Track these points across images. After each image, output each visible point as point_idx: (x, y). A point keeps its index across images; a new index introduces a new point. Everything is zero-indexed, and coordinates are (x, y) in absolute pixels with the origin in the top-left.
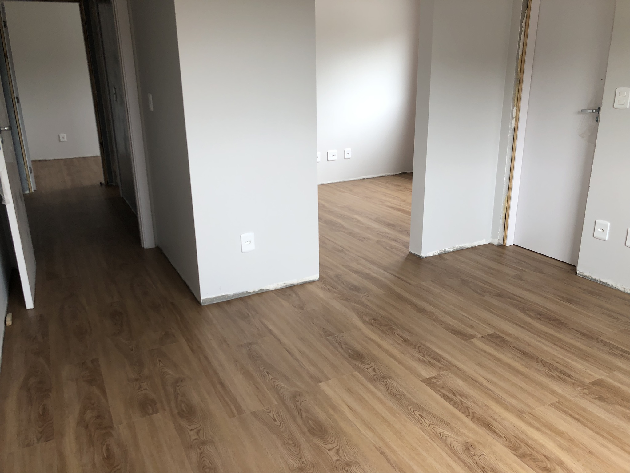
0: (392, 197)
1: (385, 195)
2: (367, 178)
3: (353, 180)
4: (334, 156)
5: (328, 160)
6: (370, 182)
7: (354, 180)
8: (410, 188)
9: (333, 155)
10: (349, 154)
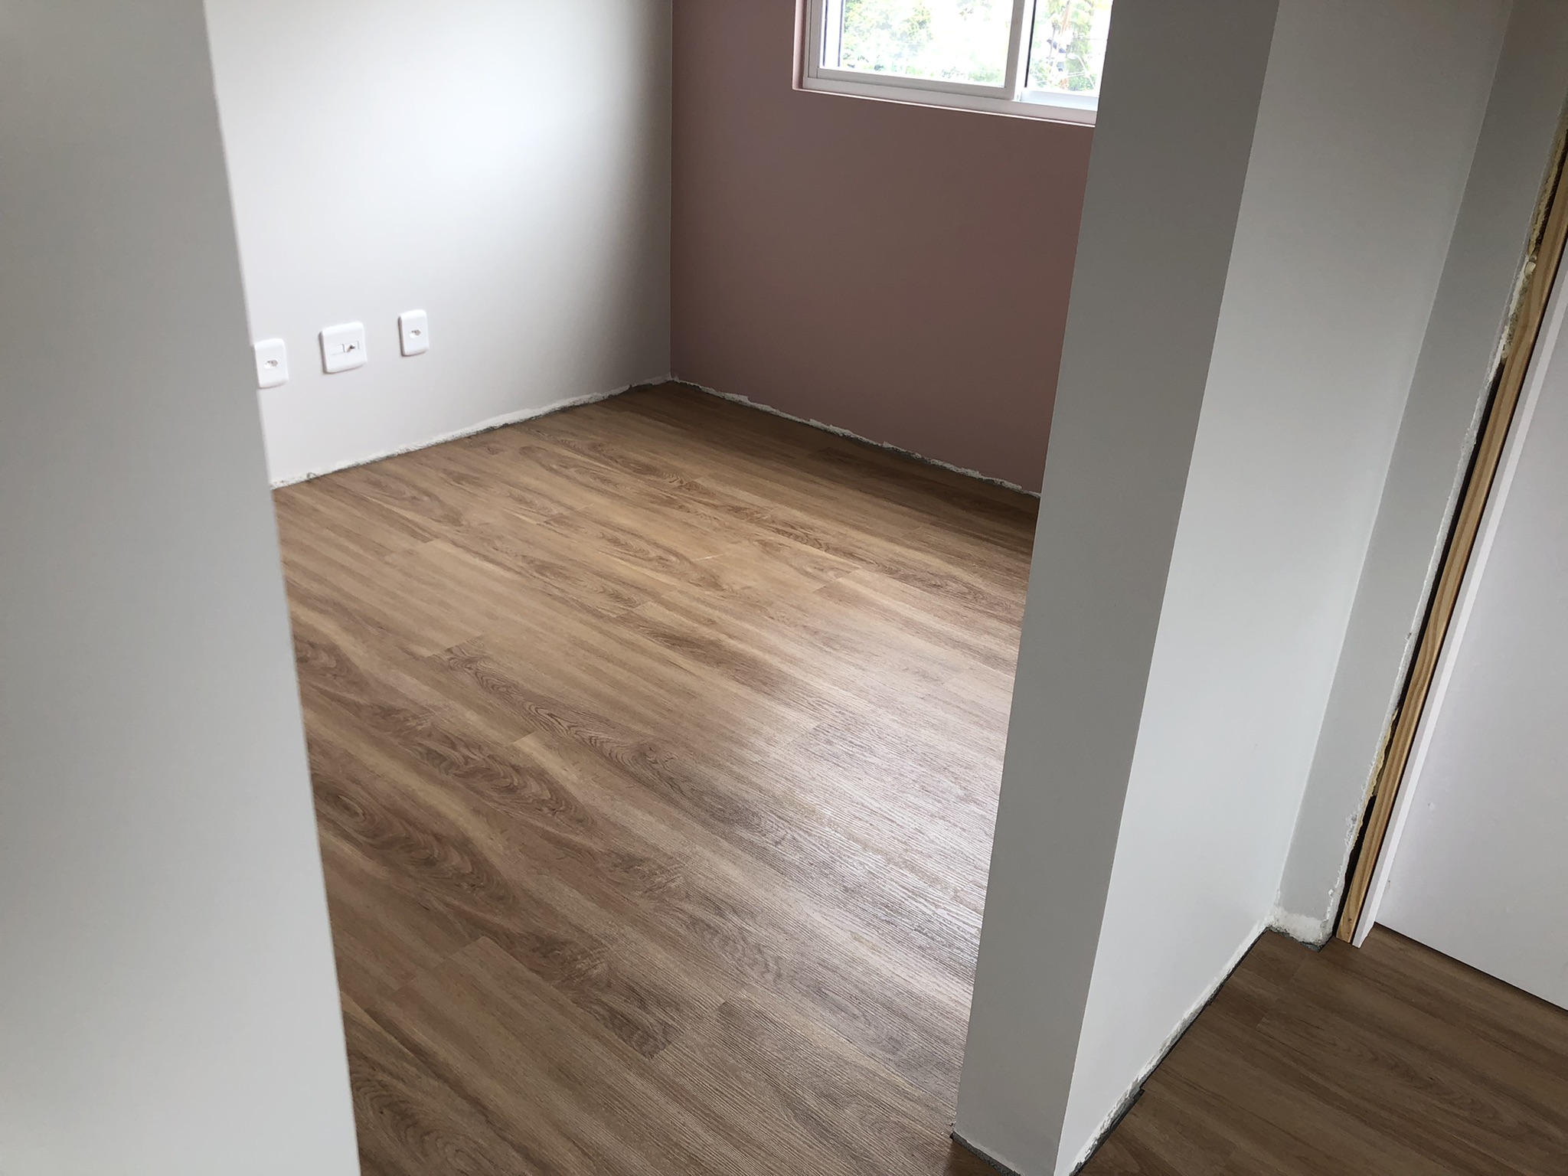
0: (654, 553)
1: (615, 542)
2: (502, 423)
3: (446, 443)
4: (351, 347)
5: (325, 371)
6: (526, 451)
7: (449, 439)
8: (698, 481)
9: (347, 347)
10: (417, 332)
